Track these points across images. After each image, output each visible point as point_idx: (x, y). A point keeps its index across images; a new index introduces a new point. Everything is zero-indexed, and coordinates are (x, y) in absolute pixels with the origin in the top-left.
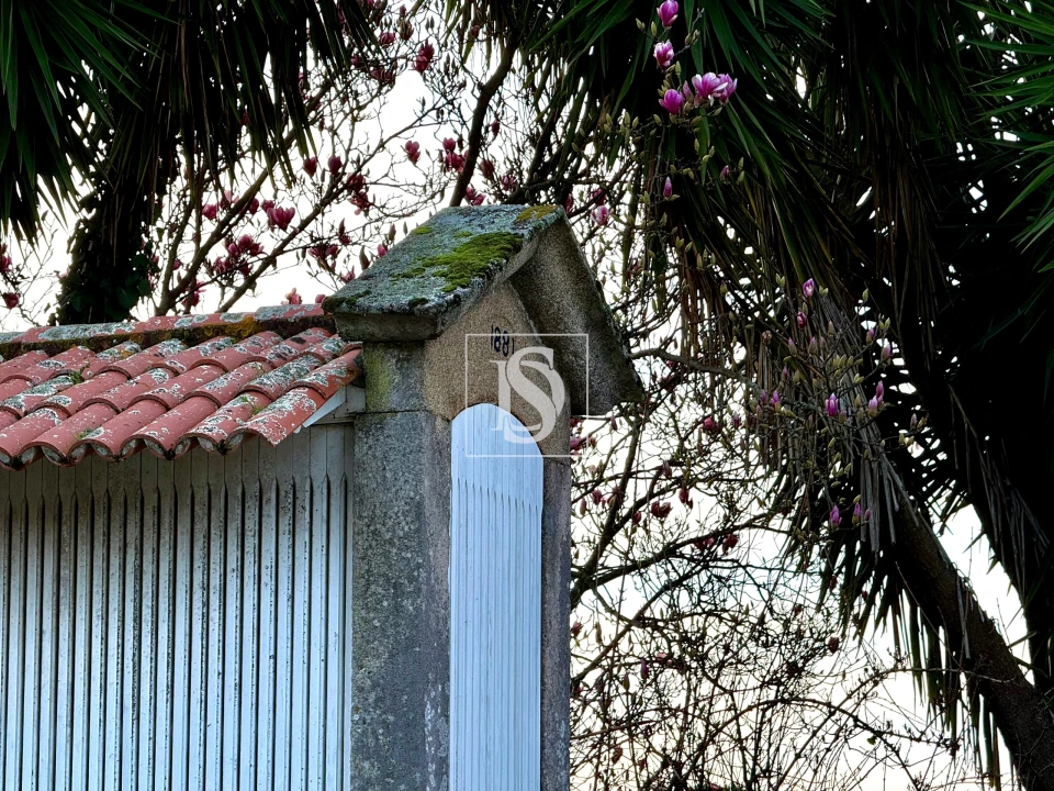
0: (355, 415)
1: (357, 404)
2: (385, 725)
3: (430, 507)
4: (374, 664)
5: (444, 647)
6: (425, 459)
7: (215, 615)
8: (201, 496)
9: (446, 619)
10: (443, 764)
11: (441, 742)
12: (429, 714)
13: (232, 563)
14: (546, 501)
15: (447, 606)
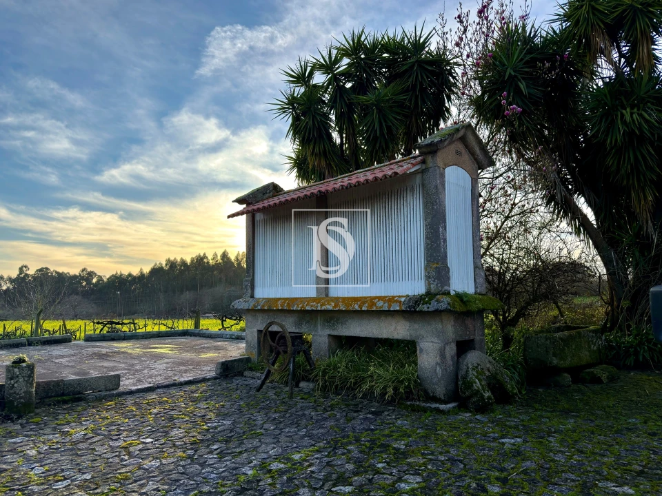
0: (423, 170)
1: (424, 167)
2: (431, 232)
3: (440, 187)
4: (429, 220)
5: (445, 216)
6: (438, 176)
7: (399, 214)
8: (396, 191)
9: (445, 210)
10: (445, 241)
11: (444, 235)
12: (441, 229)
13: (402, 203)
14: (472, 187)
15: (445, 207)
